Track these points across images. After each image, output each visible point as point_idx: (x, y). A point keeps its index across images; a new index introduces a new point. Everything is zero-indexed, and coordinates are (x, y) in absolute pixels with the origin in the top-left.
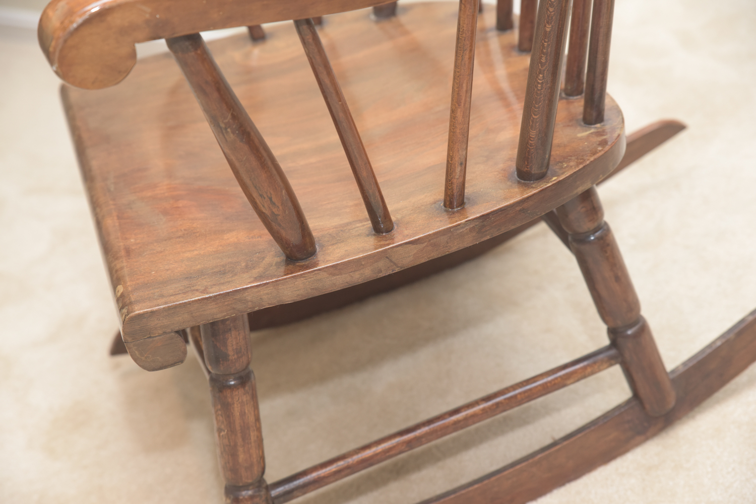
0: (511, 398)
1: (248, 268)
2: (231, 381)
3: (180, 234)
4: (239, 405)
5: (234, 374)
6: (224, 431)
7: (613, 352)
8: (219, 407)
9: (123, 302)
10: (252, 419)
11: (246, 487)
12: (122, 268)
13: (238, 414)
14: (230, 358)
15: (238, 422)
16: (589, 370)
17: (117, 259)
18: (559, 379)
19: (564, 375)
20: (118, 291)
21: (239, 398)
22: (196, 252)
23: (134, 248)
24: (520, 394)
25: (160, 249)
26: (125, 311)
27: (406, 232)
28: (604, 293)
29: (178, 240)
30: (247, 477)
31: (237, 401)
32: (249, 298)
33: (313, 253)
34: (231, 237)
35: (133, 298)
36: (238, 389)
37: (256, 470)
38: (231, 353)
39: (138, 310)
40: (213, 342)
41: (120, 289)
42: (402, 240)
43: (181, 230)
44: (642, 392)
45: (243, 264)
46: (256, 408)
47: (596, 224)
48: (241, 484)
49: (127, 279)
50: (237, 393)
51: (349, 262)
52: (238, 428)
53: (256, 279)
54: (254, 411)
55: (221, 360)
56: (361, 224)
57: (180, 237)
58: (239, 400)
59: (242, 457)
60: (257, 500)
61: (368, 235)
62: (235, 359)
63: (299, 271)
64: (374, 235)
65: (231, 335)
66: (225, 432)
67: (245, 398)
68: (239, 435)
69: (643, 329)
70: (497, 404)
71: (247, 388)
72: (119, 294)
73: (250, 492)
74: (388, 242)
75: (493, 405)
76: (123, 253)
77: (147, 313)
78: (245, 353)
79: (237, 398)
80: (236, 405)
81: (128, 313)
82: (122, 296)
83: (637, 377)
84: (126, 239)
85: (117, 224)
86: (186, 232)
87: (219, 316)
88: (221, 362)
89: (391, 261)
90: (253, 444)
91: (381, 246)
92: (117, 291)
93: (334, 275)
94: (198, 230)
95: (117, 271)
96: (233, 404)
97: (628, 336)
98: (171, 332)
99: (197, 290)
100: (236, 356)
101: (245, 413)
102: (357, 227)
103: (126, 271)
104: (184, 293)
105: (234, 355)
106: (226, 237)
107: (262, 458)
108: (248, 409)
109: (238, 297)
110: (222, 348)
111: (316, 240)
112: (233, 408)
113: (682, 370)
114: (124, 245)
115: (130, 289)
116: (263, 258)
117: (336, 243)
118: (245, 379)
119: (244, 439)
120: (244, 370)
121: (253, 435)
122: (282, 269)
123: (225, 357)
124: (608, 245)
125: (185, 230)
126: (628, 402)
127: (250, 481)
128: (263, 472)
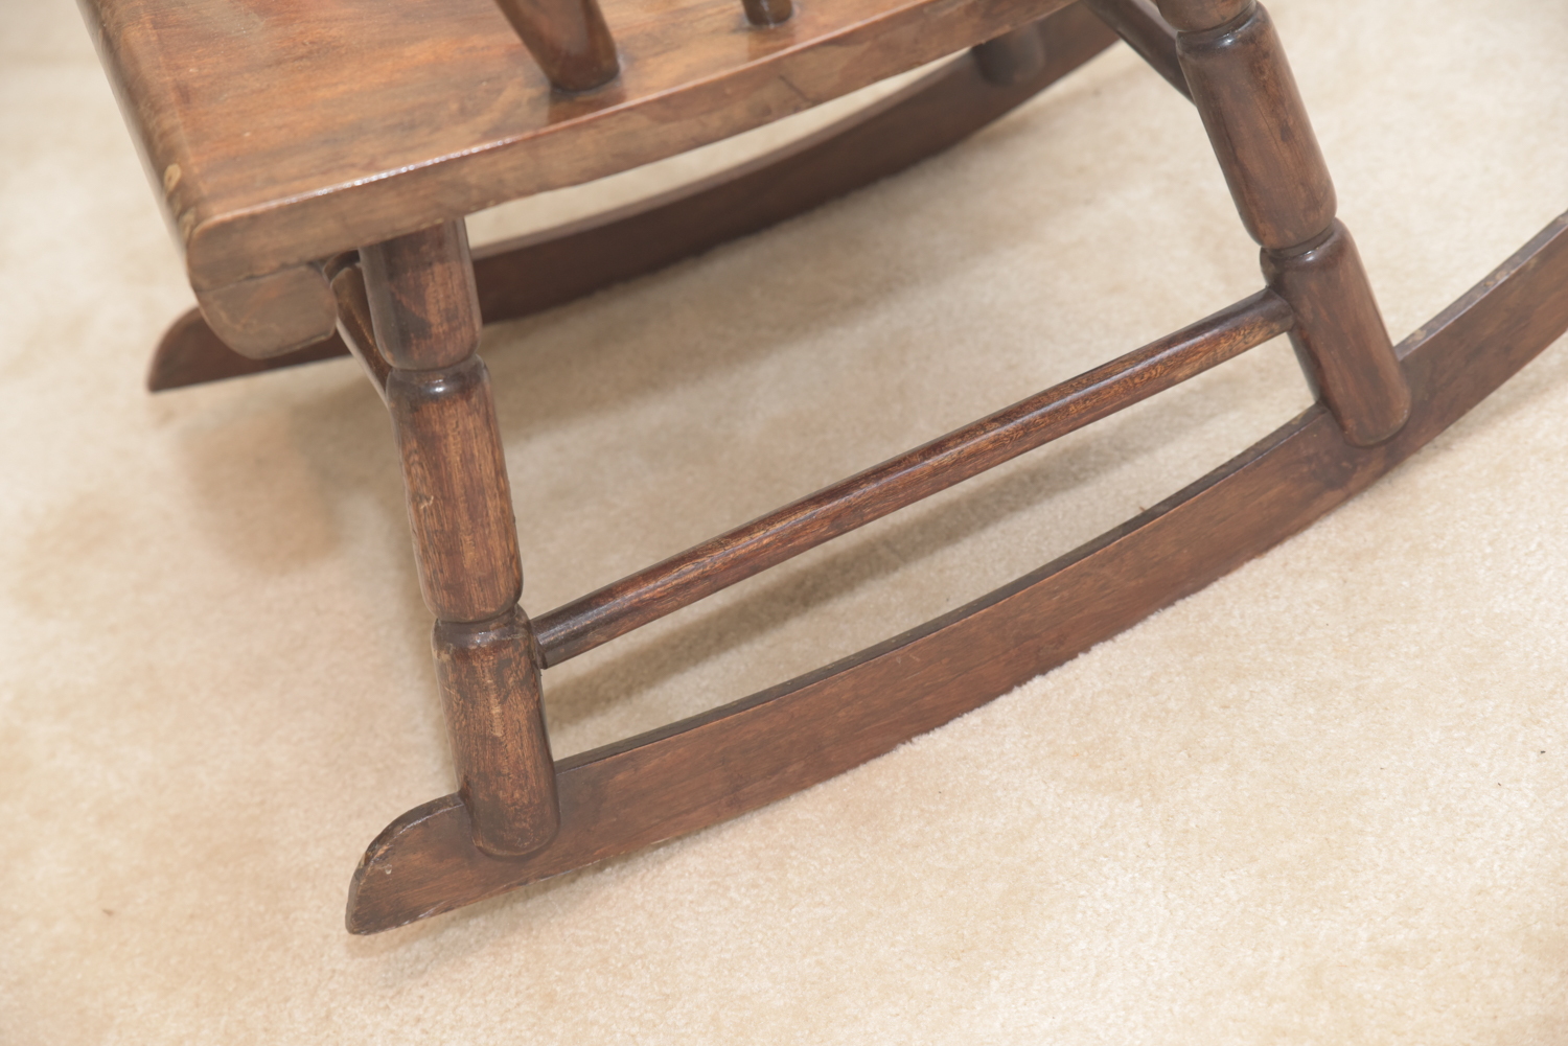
0: (1056, 411)
1: (464, 114)
2: (439, 385)
3: (302, 51)
4: (459, 439)
5: (444, 368)
6: (428, 499)
7: (1276, 304)
8: (415, 445)
9: (180, 202)
10: (488, 470)
11: (482, 623)
12: (174, 129)
13: (458, 459)
14: (434, 330)
15: (458, 478)
16: (1224, 345)
17: (158, 111)
18: (1160, 368)
19: (1169, 358)
20: (170, 179)
21: (457, 423)
22: (341, 88)
23: (197, 85)
24: (1075, 402)
25: (258, 85)
26: (189, 217)
27: (822, 20)
28: (1255, 167)
29: (297, 64)
30: (483, 602)
31: (454, 430)
32: (473, 180)
33: (611, 74)
34: (420, 52)
35: (205, 188)
36: (455, 402)
37: (503, 585)
38: (434, 318)
39: (220, 214)
40: (393, 294)
41: (174, 172)
42: (813, 36)
43: (304, 44)
44: (1338, 392)
45: (454, 106)
46: (496, 446)
47: (1238, 8)
48: (471, 618)
49: (188, 150)
50: (452, 411)
51: (698, 90)
52: (458, 490)
53: (486, 136)
54: (493, 453)
55: (412, 335)
56: (715, 10)
57: (301, 58)
58: (457, 426)
59: (470, 556)
60: (508, 652)
61: (734, 31)
62: (444, 332)
63: (584, 112)
64: (749, 30)
65: (433, 278)
66: (431, 502)
67: (472, 423)
68: (462, 506)
69: (1340, 250)
70: (1026, 427)
71: (474, 400)
72: (172, 184)
73: (492, 636)
74: (781, 43)
75: (1016, 430)
76: (172, 97)
77: (240, 219)
78: (466, 319)
79: (454, 422)
80: (451, 439)
81: (198, 220)
82: (181, 186)
83: (1327, 357)
84: (178, 67)
85: (154, 39)
86: (316, 47)
87: (407, 224)
88: (414, 342)
89: (791, 86)
90: (494, 527)
91: (767, 52)
92: (166, 178)
93: (663, 120)
94: (342, 41)
95: (164, 135)
96: (446, 436)
97: (1310, 266)
98: (299, 264)
99: (353, 166)
100: (445, 327)
101: (473, 455)
102: (710, 16)
103: (182, 136)
104: (324, 173)
105: (441, 324)
106: (408, 51)
107: (514, 559)
108: (479, 447)
109: (446, 177)
110: (413, 309)
111: (618, 46)
112: (445, 445)
113: (1423, 340)
114: (175, 80)
115: (196, 170)
116: (499, 91)
117: (663, 52)
118: (466, 381)
119: (472, 518)
120: (465, 359)
121: (492, 505)
122: (544, 112)
123: (423, 329)
124: (1266, 55)
125: (312, 43)
126: (1307, 417)
127: (490, 610)
128: (518, 593)
